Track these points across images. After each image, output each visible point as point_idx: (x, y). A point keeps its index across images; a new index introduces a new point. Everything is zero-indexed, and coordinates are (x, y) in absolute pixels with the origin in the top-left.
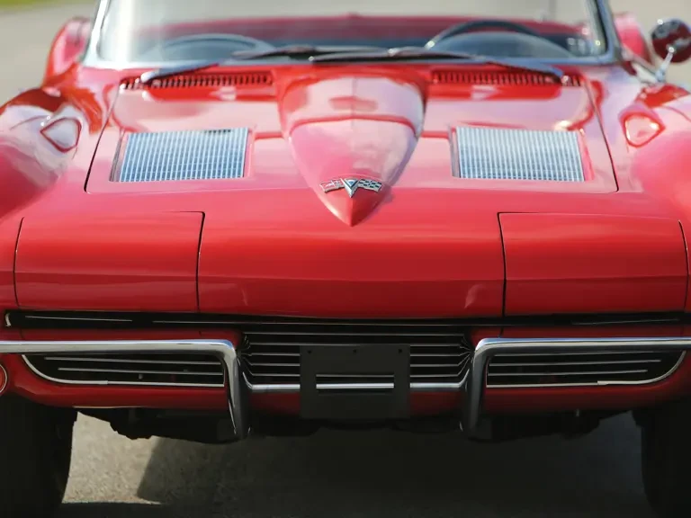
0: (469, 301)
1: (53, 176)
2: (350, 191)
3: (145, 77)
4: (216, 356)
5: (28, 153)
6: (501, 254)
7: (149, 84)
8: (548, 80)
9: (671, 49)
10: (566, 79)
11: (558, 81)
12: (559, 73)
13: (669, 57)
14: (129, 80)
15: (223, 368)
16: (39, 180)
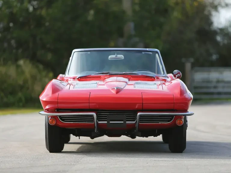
0: (136, 107)
1: (62, 88)
2: (116, 89)
3: (77, 77)
4: (92, 116)
5: (59, 85)
6: (142, 99)
7: (78, 78)
8: (152, 78)
9: (177, 76)
10: (156, 78)
11: (154, 78)
12: (155, 77)
13: (176, 77)
14: (74, 78)
15: (93, 118)
16: (60, 89)
